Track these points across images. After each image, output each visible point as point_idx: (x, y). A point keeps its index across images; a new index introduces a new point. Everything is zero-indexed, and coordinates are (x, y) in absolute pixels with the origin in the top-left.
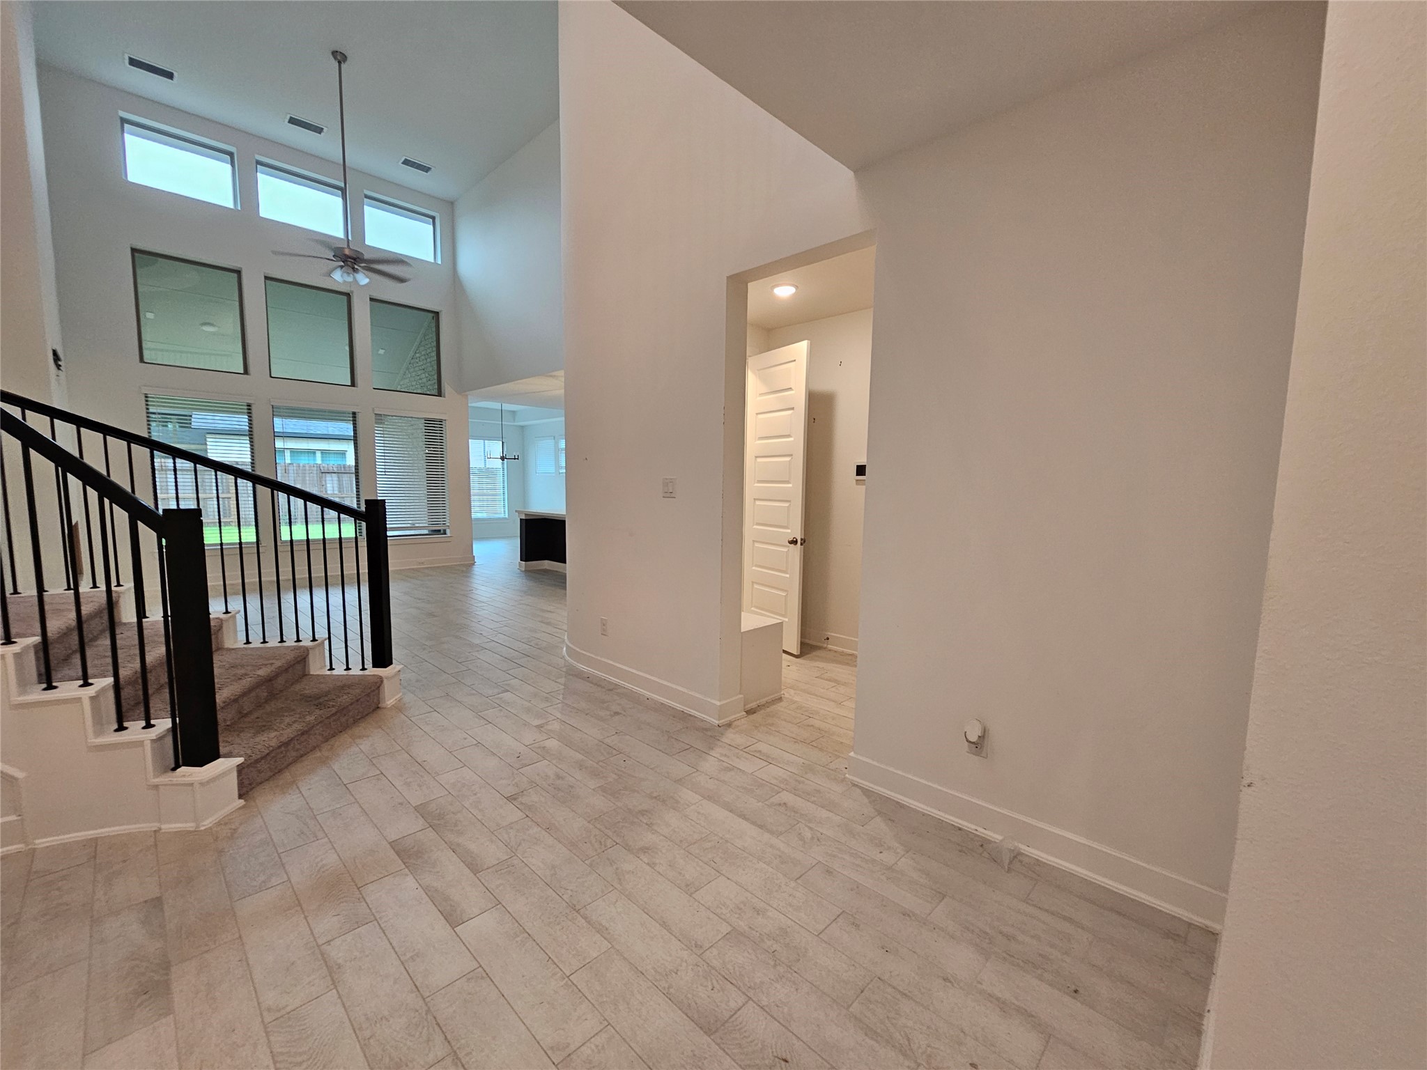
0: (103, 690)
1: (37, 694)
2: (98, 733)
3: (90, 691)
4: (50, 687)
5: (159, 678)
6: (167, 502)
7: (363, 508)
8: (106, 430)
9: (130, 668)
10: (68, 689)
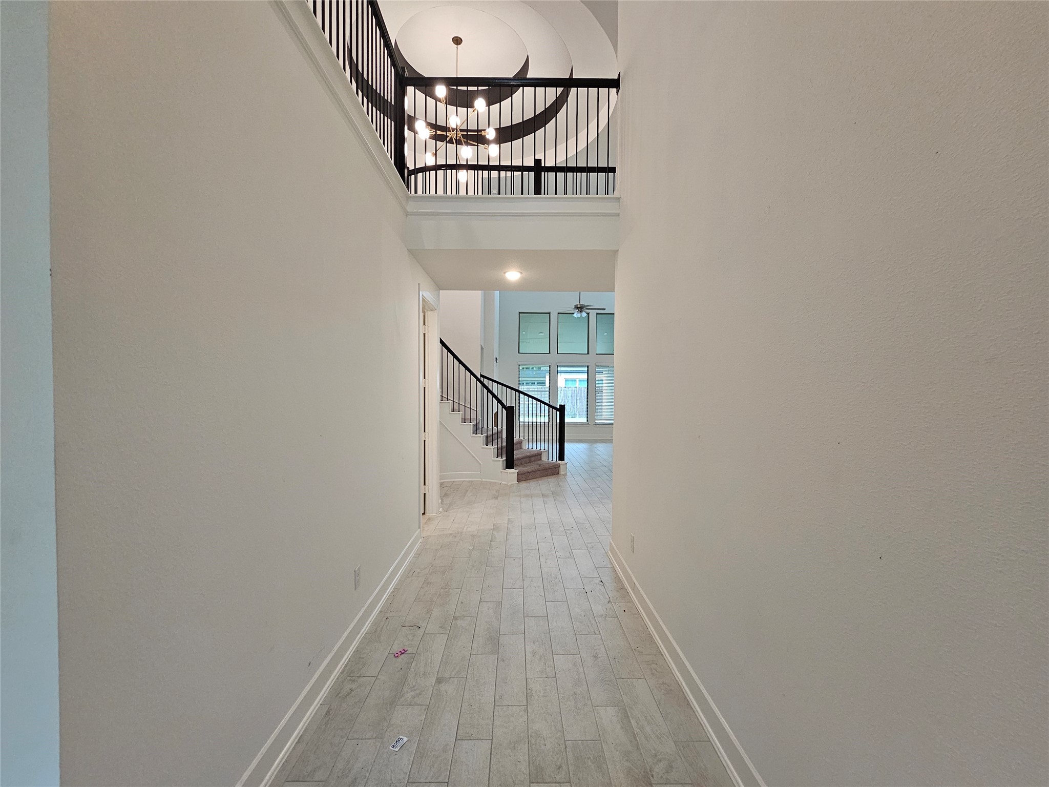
0: (495, 447)
1: (485, 446)
2: (494, 458)
3: (493, 447)
4: (487, 445)
5: (504, 450)
6: (509, 404)
7: (558, 407)
8: (498, 383)
9: (500, 445)
10: (490, 446)
